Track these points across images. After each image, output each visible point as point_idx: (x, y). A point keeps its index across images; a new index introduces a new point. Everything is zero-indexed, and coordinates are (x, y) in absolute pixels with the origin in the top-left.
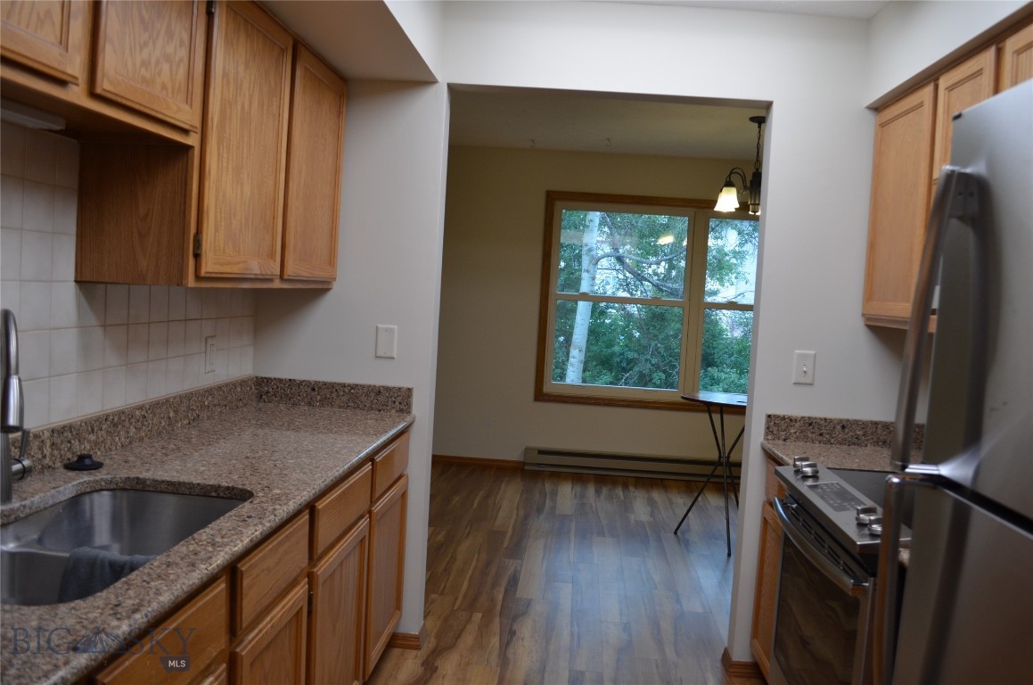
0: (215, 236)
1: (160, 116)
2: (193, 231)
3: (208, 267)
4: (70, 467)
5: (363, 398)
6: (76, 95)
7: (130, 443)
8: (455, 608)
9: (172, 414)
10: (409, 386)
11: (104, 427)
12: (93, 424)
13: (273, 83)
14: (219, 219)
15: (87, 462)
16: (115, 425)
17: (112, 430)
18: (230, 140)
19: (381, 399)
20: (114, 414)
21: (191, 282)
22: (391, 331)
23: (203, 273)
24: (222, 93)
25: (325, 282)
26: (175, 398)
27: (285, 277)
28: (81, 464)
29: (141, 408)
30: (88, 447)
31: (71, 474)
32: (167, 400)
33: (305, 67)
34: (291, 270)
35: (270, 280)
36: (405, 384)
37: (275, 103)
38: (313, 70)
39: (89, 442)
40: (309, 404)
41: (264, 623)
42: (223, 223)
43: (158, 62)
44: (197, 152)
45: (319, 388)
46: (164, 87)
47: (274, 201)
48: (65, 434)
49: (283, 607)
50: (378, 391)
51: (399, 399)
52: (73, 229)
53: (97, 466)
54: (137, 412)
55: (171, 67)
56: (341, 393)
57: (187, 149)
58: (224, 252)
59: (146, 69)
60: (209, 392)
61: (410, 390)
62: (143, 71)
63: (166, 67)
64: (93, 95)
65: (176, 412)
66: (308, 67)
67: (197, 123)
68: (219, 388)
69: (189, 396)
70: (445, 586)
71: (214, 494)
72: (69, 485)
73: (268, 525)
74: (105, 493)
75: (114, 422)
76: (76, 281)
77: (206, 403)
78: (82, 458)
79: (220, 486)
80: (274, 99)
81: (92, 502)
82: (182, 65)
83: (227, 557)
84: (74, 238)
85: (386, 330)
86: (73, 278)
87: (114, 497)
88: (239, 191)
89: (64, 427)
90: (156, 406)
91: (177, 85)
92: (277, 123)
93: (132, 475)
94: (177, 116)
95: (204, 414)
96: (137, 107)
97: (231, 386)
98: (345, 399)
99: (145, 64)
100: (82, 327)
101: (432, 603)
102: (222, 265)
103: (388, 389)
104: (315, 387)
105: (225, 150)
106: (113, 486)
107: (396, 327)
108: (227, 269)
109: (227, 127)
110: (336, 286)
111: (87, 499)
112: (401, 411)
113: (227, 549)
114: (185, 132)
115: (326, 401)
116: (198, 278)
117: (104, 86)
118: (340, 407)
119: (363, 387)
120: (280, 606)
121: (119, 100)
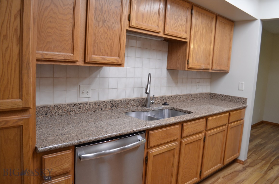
0: (192, 60)
1: (179, 37)
2: (187, 59)
3: (191, 66)
4: (163, 104)
5: (234, 100)
6: (161, 35)
7: (177, 102)
8: (258, 159)
9: (187, 98)
10: (246, 98)
11: (171, 98)
12: (169, 97)
13: (209, 26)
14: (194, 56)
15: (166, 104)
16: (174, 98)
17: (173, 99)
18: (197, 40)
19: (239, 100)
20: (173, 96)
21: (186, 69)
22: (242, 84)
23: (189, 68)
24: (195, 30)
25: (226, 71)
26: (188, 95)
27: (213, 69)
28: (165, 104)
29: (180, 95)
30: (167, 101)
31: (162, 105)
32: (186, 95)
33: (219, 21)
34: (214, 68)
35: (209, 70)
36: (245, 97)
37: (210, 30)
38: (222, 21)
39: (168, 100)
40: (222, 100)
41: (190, 138)
42: (195, 57)
43: (178, 26)
44: (188, 43)
45: (224, 96)
46: (180, 31)
47: (210, 52)
48: (163, 98)
49: (196, 137)
50: (238, 98)
51: (243, 101)
52: (166, 59)
53: (168, 105)
54: (179, 96)
55: (182, 26)
56: (229, 98)
57: (186, 42)
58: (195, 63)
59: (176, 28)
60: (197, 94)
61: (246, 99)
62: (175, 28)
63: (181, 27)
64: (165, 34)
65: (188, 97)
66: (220, 20)
67: (188, 37)
68: (200, 94)
69: (191, 95)
70: (258, 153)
71: (187, 112)
72: (161, 107)
73: (191, 118)
74: (167, 109)
75: (173, 97)
76: (167, 69)
77: (196, 97)
78: (165, 103)
79: (188, 111)
80: (210, 29)
81: (165, 111)
82: (184, 26)
83: (179, 121)
84: (167, 61)
85: (241, 83)
86: (166, 68)
87: (169, 111)
88: (199, 50)
89: (163, 97)
90: (183, 96)
91: (183, 30)
92: (211, 35)
93: (173, 107)
94: (183, 36)
95: (195, 99)
96: (173, 35)
97: (203, 94)
98: (230, 99)
99: (176, 27)
100: (167, 78)
101: (252, 156)
102: (194, 66)
103: (241, 98)
104: (223, 96)
105: (196, 42)
106: (169, 109)
107: (244, 82)
108: (196, 67)
109: (196, 37)
110: (230, 72)
111: (164, 110)
112: (244, 104)
113: (180, 119)
114: (186, 39)
115: (225, 100)
116: (188, 69)
117: (166, 32)
118: (229, 101)
119: (234, 97)
120: (195, 136)
121: (170, 34)
